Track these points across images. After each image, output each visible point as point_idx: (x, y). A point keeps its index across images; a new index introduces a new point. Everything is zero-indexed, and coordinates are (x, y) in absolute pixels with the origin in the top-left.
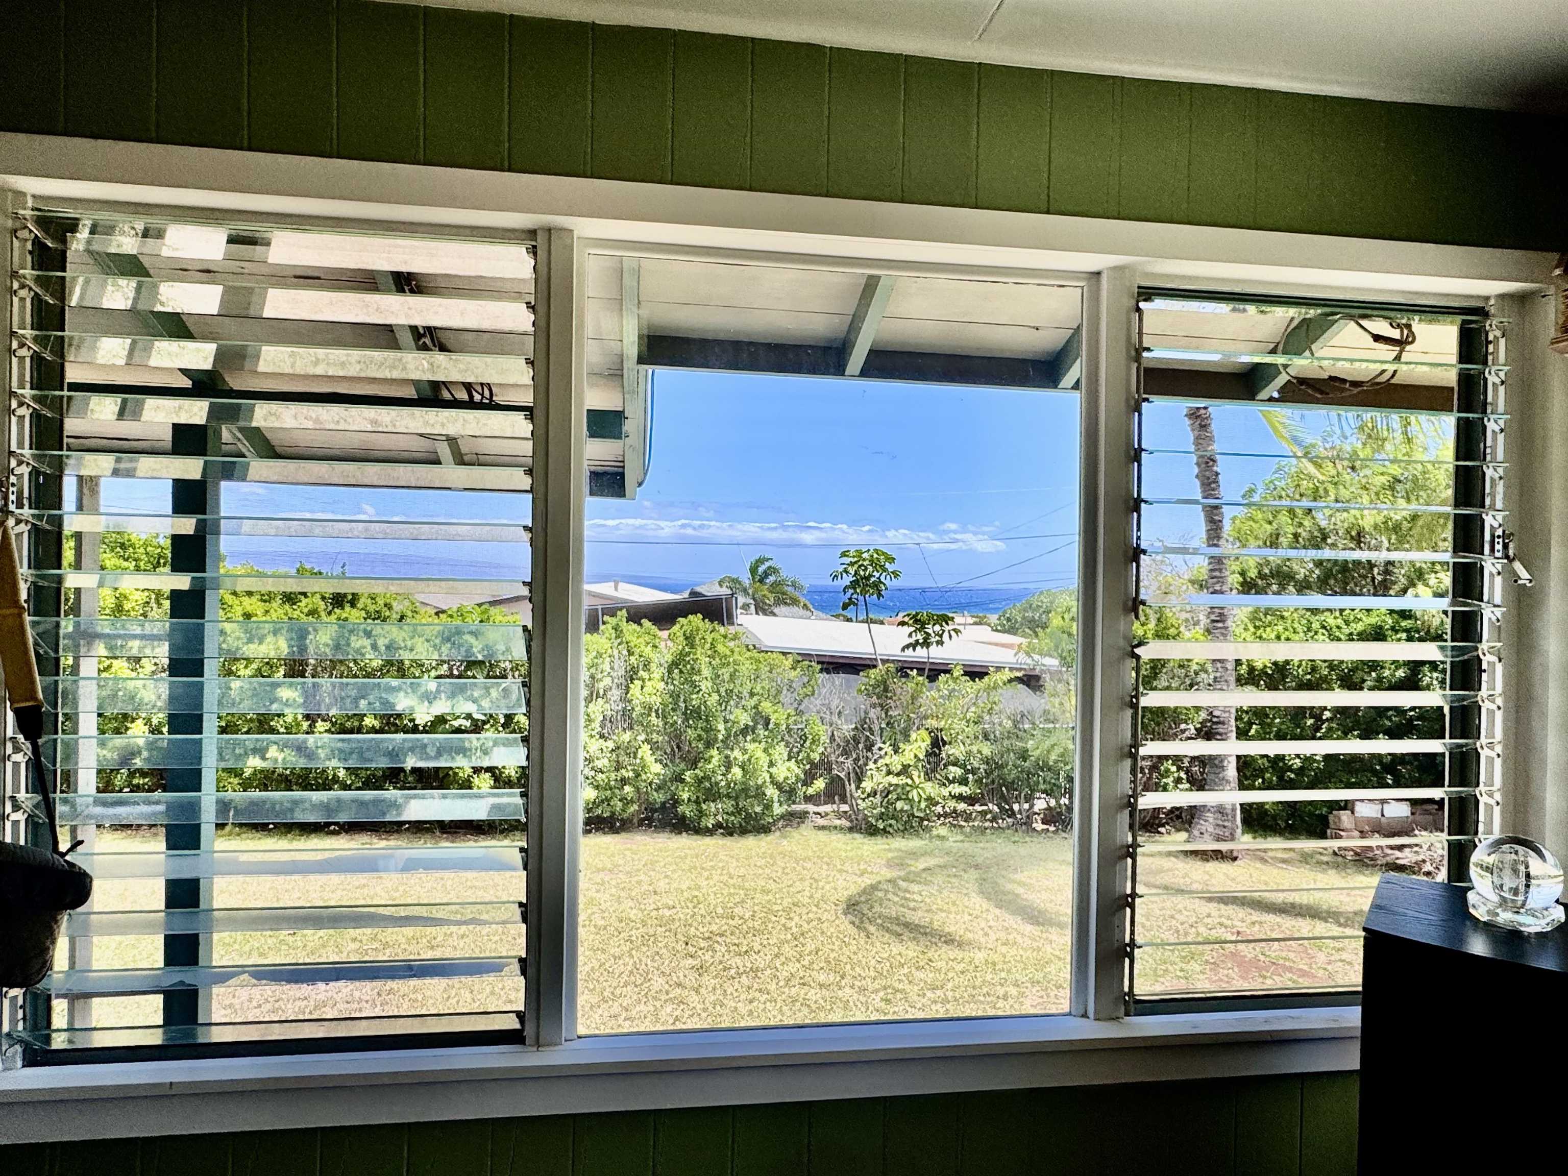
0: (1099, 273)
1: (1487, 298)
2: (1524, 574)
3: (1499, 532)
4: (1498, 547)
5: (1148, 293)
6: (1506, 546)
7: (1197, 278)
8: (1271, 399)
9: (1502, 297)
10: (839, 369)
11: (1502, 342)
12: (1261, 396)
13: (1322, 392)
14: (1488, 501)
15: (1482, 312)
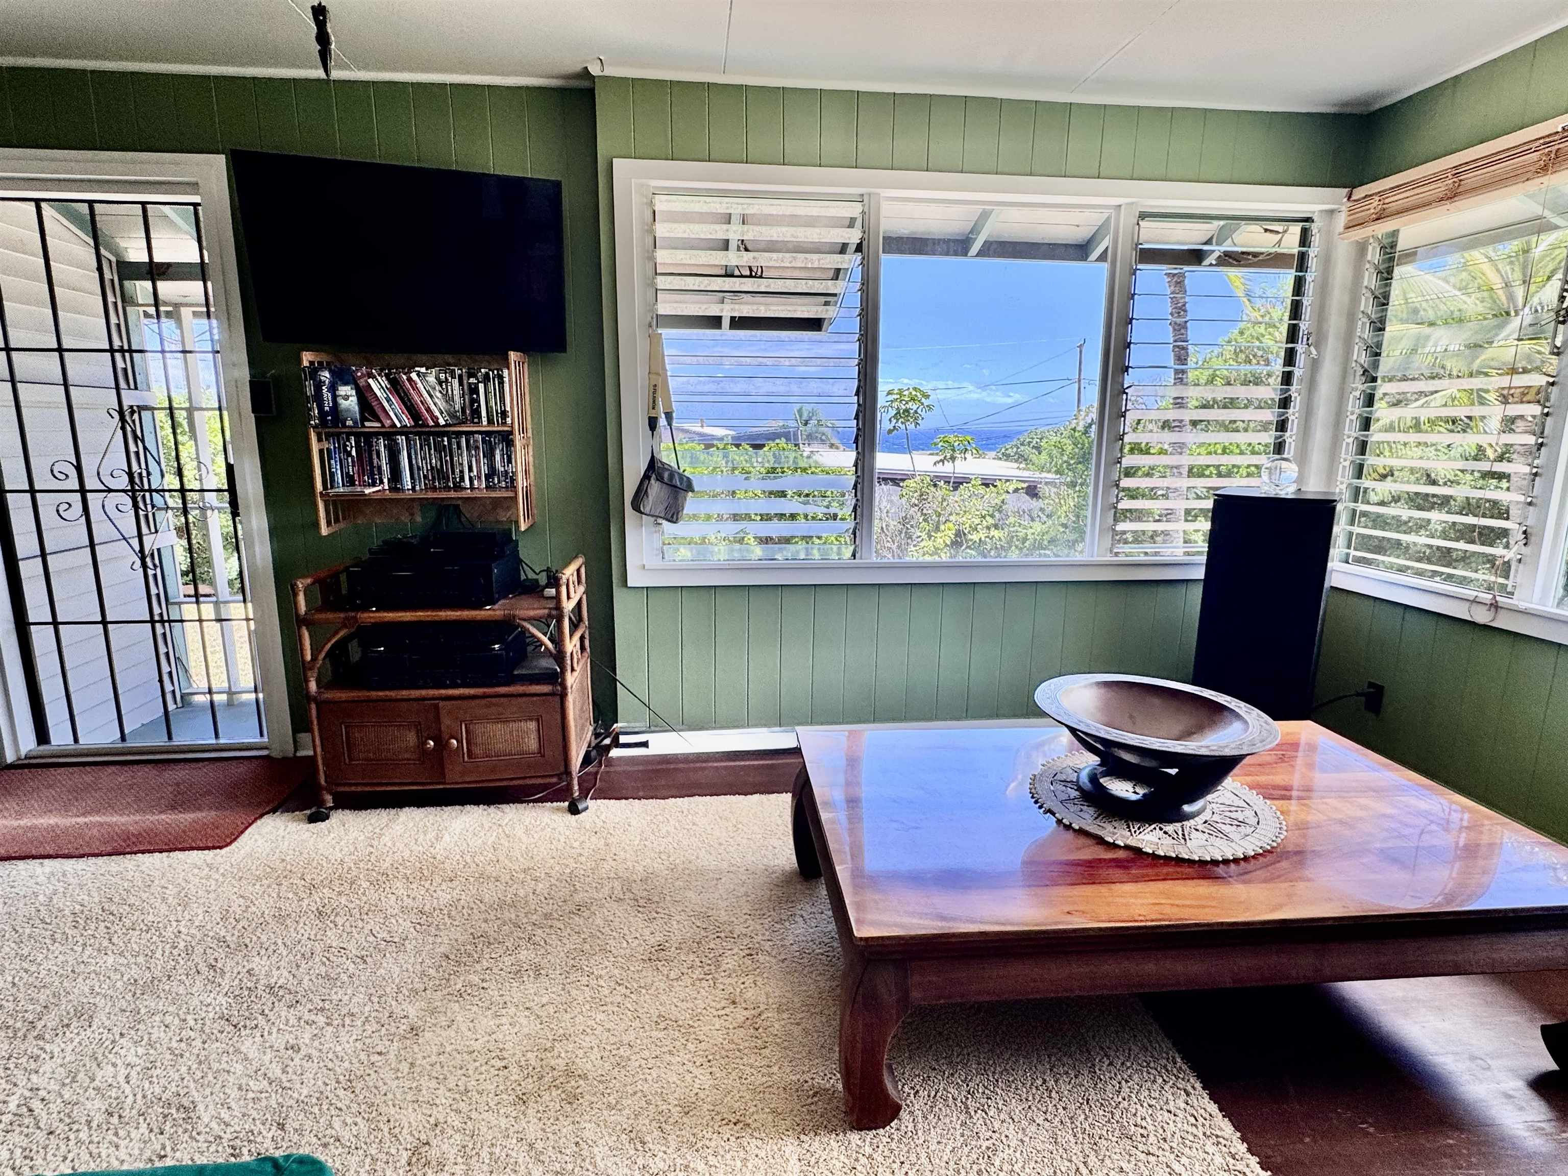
0: (1120, 206)
1: (1314, 212)
2: (1314, 352)
3: (1306, 332)
4: (1305, 339)
5: (1143, 216)
6: (1308, 339)
7: (1168, 207)
8: (1211, 265)
9: (1321, 211)
10: (965, 253)
11: (1318, 235)
12: (1205, 263)
13: (1237, 261)
14: (1303, 317)
15: (1308, 220)
